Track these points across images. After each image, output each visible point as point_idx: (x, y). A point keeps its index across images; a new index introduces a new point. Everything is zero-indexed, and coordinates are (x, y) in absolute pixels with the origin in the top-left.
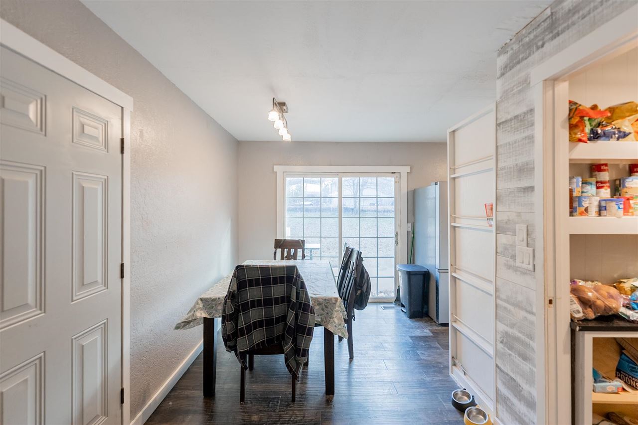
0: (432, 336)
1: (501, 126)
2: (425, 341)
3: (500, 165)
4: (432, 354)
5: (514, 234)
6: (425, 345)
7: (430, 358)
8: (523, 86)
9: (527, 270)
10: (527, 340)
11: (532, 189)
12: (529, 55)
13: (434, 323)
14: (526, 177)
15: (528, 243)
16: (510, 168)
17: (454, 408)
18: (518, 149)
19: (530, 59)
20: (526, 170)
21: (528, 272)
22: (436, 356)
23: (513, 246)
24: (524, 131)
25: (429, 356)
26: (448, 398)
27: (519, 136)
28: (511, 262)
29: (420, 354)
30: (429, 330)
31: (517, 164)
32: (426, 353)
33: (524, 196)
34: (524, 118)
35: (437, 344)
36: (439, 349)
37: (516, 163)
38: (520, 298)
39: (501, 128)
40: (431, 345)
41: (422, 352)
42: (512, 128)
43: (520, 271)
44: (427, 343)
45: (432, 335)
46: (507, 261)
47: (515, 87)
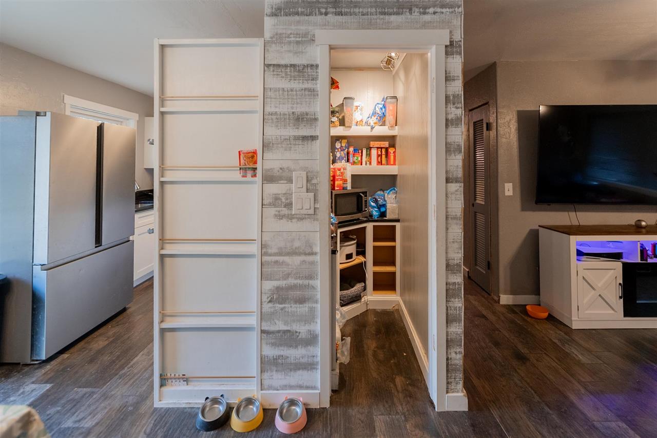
0: (52, 387)
1: (271, 68)
2: (53, 403)
3: (268, 109)
4: (93, 407)
5: (290, 181)
6: (63, 407)
7: (99, 417)
8: (303, 39)
9: (305, 214)
10: (306, 282)
11: (313, 138)
12: (310, 14)
13: (26, 369)
14: (305, 126)
15: (307, 189)
16: (285, 114)
17: (212, 432)
18: (295, 97)
19: (311, 18)
20: (305, 119)
21: (306, 216)
22: (103, 405)
23: (288, 195)
24: (303, 82)
25: (93, 414)
26: (192, 431)
27: (296, 85)
28: (285, 211)
29: (77, 425)
30: (33, 383)
31: (293, 113)
32: (82, 415)
33: (303, 145)
34: (303, 69)
35: (80, 389)
36: (93, 393)
37: (293, 111)
38: (297, 244)
39: (272, 70)
40: (73, 400)
41: (74, 418)
42: (286, 74)
43: (297, 218)
44: (63, 401)
45: (48, 386)
46: (279, 212)
47: (292, 36)
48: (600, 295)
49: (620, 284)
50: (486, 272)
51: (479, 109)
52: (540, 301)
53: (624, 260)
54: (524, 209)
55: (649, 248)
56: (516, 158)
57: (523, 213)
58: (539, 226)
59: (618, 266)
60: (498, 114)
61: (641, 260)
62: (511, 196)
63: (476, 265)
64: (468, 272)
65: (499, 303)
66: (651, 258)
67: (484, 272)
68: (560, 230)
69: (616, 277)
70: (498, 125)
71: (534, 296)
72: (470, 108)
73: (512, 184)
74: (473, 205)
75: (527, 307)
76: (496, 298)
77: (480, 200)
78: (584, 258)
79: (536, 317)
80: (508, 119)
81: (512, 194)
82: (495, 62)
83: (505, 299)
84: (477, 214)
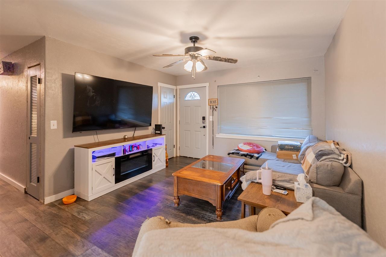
48: (104, 177)
49: (114, 169)
50: (37, 185)
51: (34, 68)
52: (74, 192)
53: (116, 156)
54: (65, 137)
55: (127, 148)
56: (60, 104)
57: (64, 139)
58: (75, 146)
59: (113, 159)
60: (46, 73)
61: (123, 154)
62: (56, 129)
63: (31, 182)
64: (25, 188)
65: (44, 204)
66: (128, 152)
67: (36, 185)
68: (85, 147)
69: (112, 166)
70: (46, 81)
71: (71, 190)
72: (29, 66)
73: (56, 121)
74: (29, 138)
75: (63, 200)
76: (42, 201)
77: (34, 135)
78: (97, 160)
79: (68, 203)
80: (54, 77)
81: (56, 128)
82: (45, 36)
83: (49, 199)
84: (32, 144)
